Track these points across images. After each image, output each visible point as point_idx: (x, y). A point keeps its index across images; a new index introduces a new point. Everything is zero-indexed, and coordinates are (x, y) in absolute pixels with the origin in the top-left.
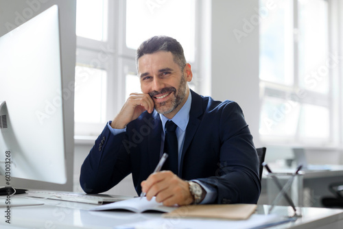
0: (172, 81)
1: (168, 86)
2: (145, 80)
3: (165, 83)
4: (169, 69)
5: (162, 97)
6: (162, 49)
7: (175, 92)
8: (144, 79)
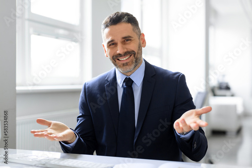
0: (132, 46)
1: (129, 50)
2: (112, 46)
3: (127, 47)
4: (130, 37)
5: (125, 59)
6: (124, 22)
7: (135, 54)
8: (110, 45)
